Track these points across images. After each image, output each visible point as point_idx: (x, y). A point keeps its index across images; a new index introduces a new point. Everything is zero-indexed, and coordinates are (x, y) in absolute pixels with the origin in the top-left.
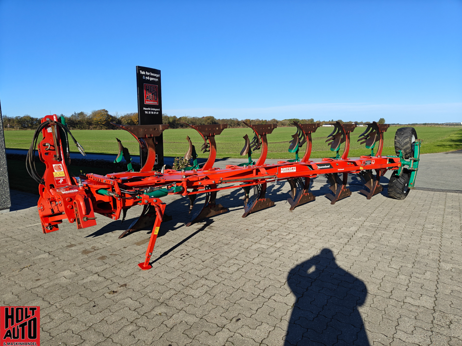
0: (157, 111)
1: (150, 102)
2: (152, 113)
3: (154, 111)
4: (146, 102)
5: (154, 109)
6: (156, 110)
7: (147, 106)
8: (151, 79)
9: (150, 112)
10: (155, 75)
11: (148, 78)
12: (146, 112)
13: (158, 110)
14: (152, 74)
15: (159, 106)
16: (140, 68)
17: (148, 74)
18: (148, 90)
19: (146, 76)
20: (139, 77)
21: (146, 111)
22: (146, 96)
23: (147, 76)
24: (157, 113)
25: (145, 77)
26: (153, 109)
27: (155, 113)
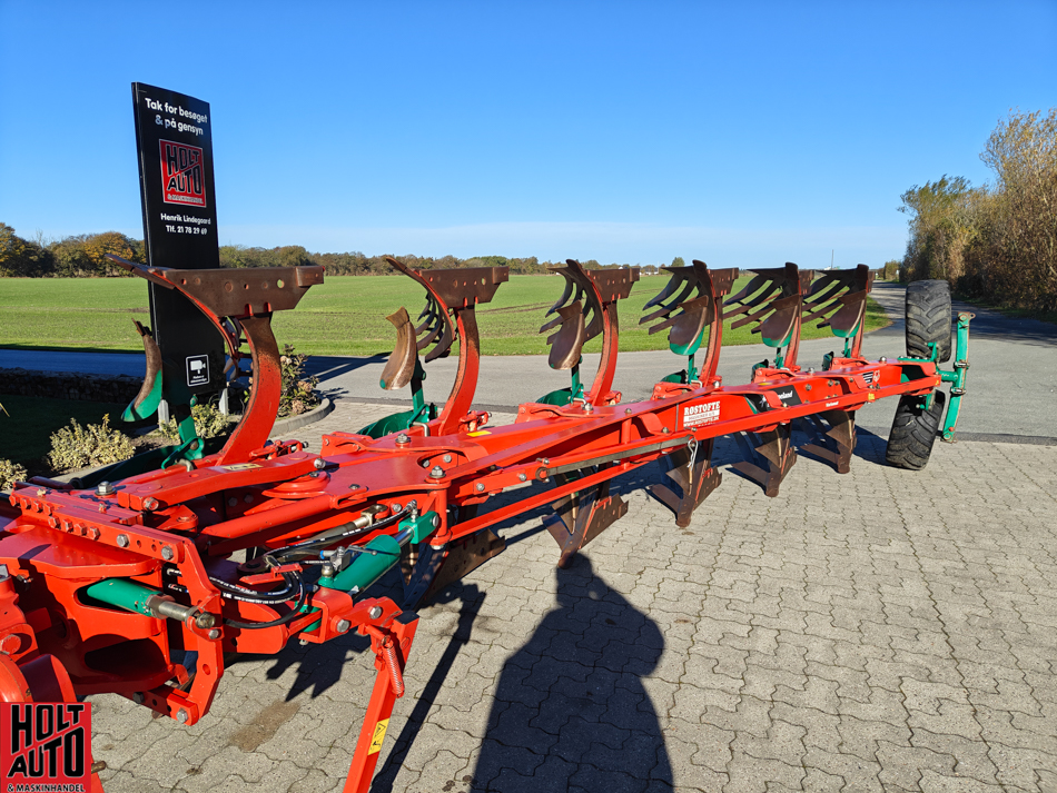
0: (202, 226)
1: (181, 198)
2: (189, 230)
3: (194, 226)
4: (169, 197)
5: (193, 220)
6: (200, 221)
7: (173, 209)
8: (183, 127)
9: (180, 228)
10: (194, 116)
11: (173, 123)
12: (171, 228)
13: (205, 221)
14: (183, 113)
15: (209, 211)
16: (143, 91)
17: (173, 110)
18: (175, 159)
19: (165, 115)
20: (143, 118)
21: (171, 223)
22: (167, 179)
23: (169, 116)
24: (204, 231)
25: (163, 119)
26: (189, 220)
27: (197, 230)
